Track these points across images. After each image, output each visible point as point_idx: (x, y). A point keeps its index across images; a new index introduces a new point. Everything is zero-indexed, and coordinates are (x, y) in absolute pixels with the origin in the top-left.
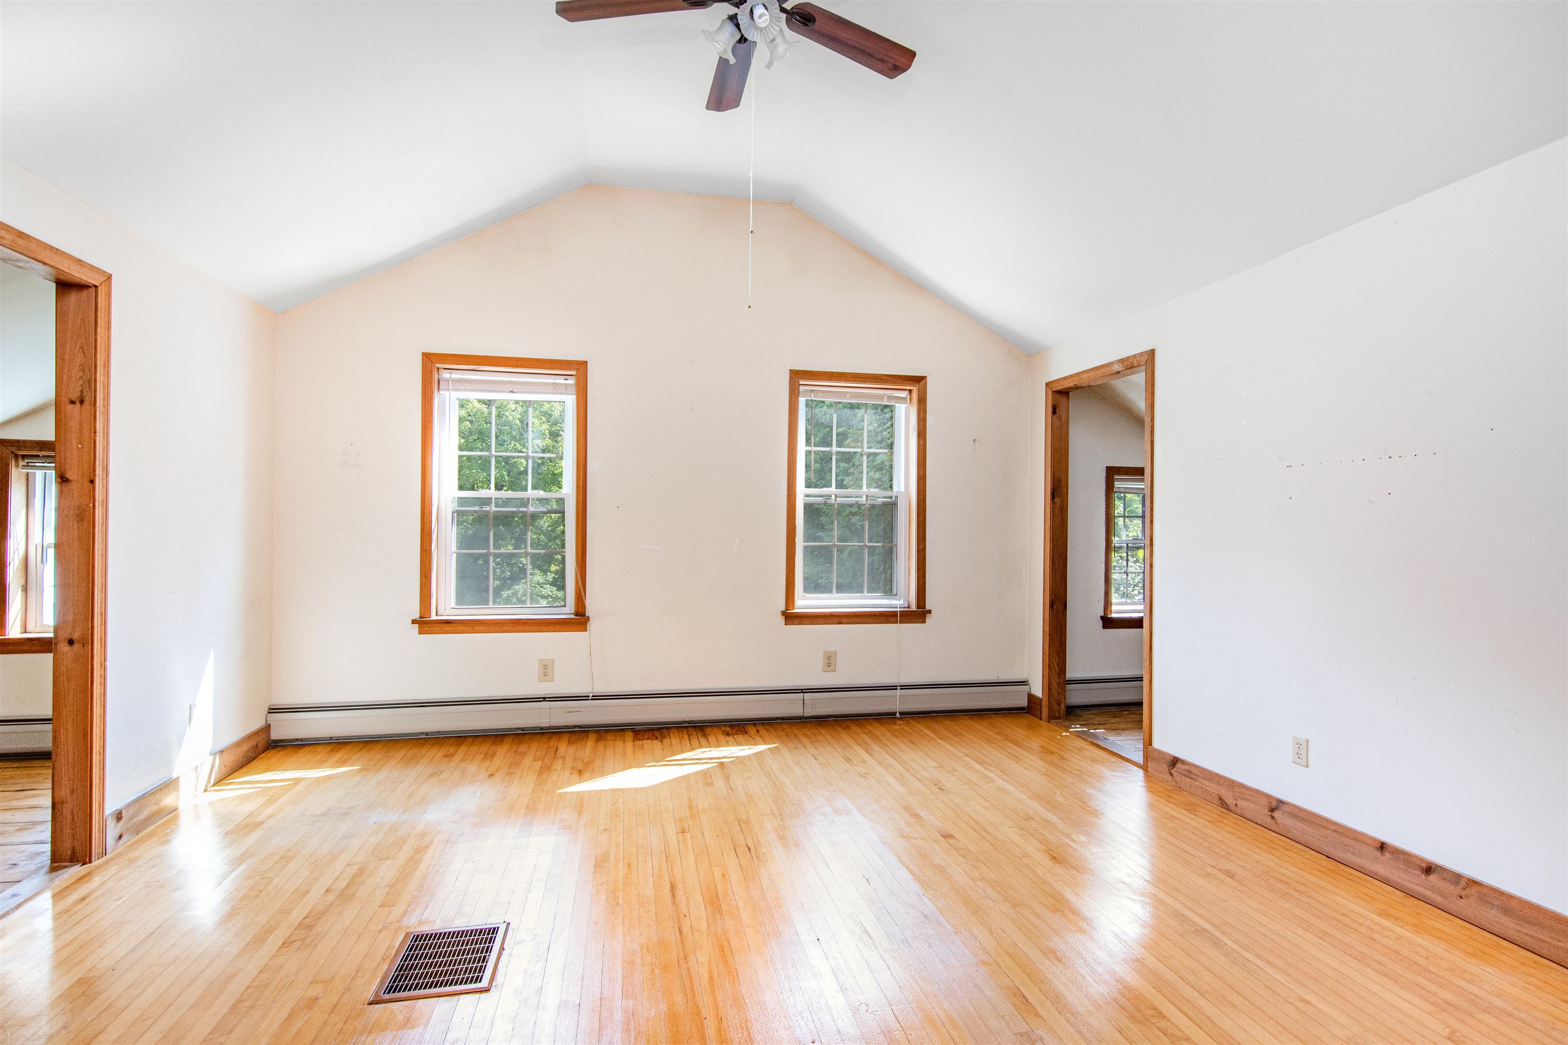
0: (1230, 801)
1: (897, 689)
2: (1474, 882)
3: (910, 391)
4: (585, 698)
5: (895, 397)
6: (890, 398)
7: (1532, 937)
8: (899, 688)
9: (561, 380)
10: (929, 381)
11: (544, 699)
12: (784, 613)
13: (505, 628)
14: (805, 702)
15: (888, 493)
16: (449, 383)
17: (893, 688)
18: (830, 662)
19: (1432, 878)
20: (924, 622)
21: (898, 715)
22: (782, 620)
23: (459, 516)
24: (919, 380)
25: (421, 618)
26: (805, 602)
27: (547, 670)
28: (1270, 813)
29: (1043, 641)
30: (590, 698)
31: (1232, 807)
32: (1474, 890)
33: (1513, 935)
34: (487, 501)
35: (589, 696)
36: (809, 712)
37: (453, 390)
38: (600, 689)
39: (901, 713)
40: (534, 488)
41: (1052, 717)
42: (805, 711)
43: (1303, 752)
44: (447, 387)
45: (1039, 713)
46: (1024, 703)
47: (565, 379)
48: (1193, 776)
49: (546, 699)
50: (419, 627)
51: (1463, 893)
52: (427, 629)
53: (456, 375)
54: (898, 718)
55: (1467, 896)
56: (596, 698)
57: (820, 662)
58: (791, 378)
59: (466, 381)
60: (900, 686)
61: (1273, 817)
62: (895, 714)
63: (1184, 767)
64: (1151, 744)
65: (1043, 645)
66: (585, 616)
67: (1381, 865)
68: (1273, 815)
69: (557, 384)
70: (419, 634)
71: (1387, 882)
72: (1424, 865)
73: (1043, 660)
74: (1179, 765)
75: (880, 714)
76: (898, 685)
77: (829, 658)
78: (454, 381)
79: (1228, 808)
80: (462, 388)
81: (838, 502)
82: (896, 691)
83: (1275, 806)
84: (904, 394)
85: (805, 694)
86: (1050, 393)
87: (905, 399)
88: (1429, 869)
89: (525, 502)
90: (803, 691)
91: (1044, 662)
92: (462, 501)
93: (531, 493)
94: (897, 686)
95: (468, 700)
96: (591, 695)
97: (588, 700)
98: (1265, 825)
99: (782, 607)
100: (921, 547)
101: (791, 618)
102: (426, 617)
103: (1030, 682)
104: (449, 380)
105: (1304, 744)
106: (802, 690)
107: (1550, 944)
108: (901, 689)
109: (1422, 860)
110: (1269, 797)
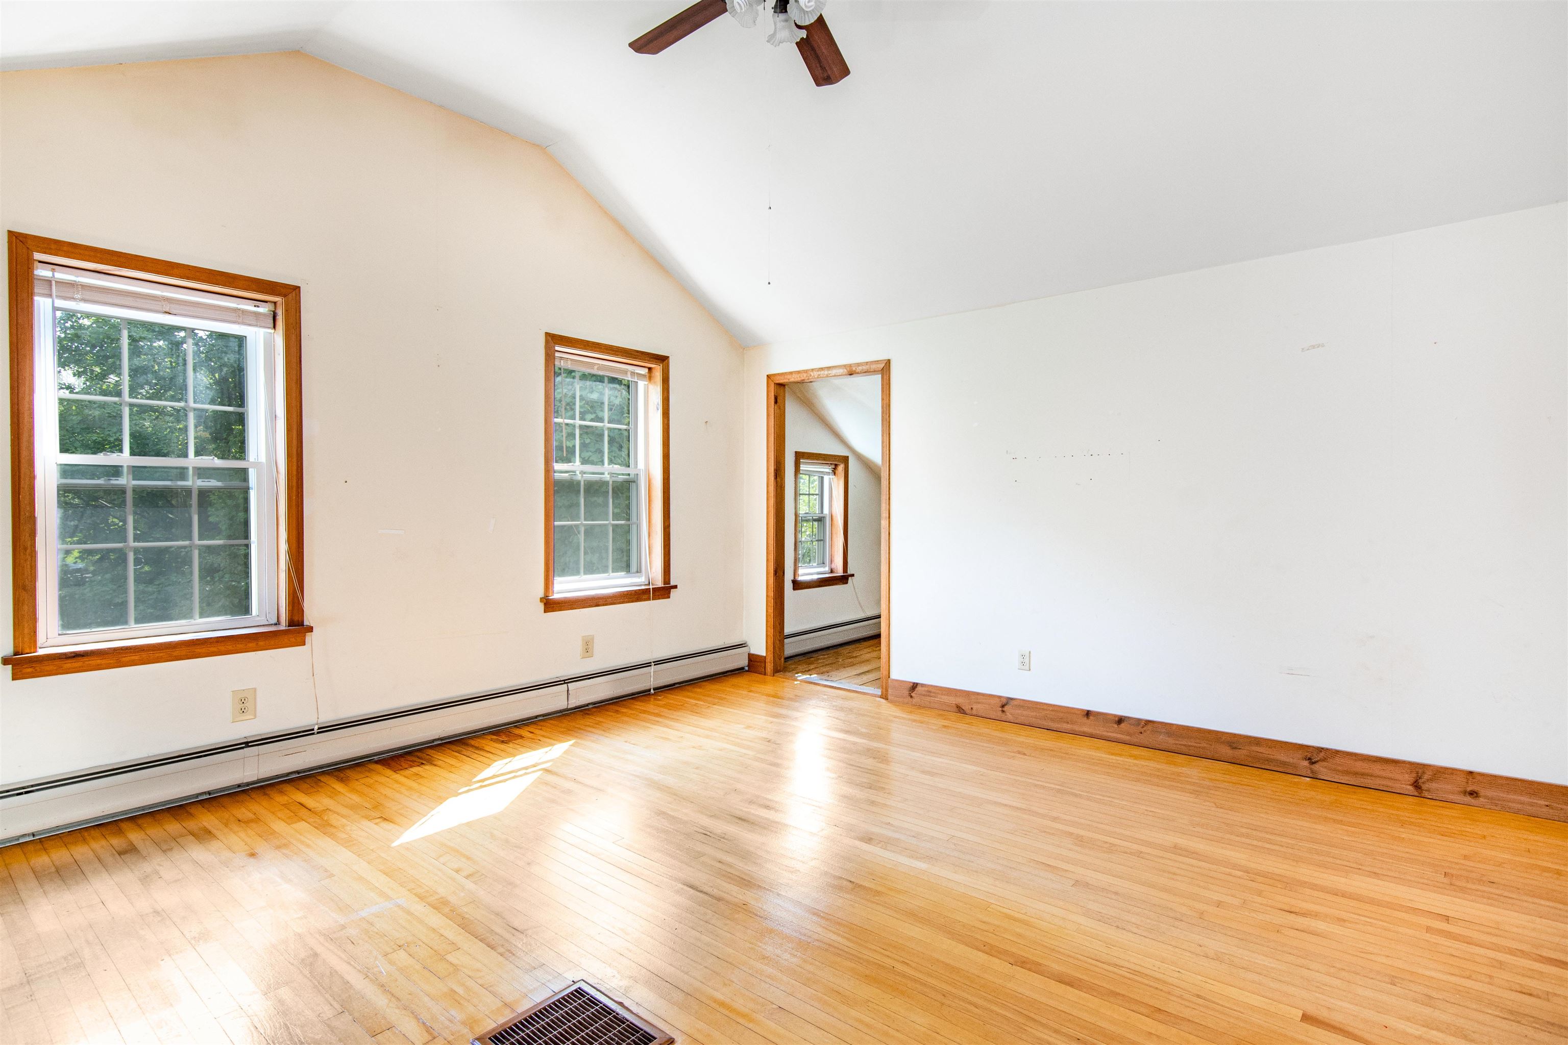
0: (966, 708)
1: (651, 666)
2: (1148, 722)
3: (650, 369)
4: (308, 732)
5: (637, 374)
6: (633, 373)
7: (1185, 745)
8: (653, 664)
9: (249, 307)
10: (671, 360)
11: (247, 744)
12: (541, 600)
13: (176, 653)
14: (570, 692)
15: (626, 471)
16: (51, 285)
17: (648, 665)
18: (588, 648)
19: (1123, 725)
20: (669, 597)
21: (652, 691)
22: (541, 606)
23: (64, 491)
24: (662, 359)
25: (15, 655)
26: (564, 587)
27: (246, 705)
28: (1001, 709)
29: (767, 605)
30: (316, 731)
31: (968, 711)
32: (1149, 727)
33: (1173, 748)
34: (116, 471)
35: (313, 730)
36: (574, 703)
37: (58, 297)
38: (328, 718)
39: (654, 689)
40: (198, 453)
41: (776, 671)
42: (569, 702)
43: (1027, 660)
44: (46, 292)
45: (763, 670)
46: (744, 662)
47: (255, 306)
48: (932, 694)
49: (250, 744)
50: (12, 669)
51: (1142, 730)
52: (30, 670)
53: (62, 275)
54: (652, 694)
55: (1145, 731)
56: (324, 729)
57: (579, 647)
58: (547, 342)
59: (84, 287)
60: (654, 662)
61: (1003, 711)
62: (650, 690)
63: (923, 689)
64: (889, 677)
65: (767, 609)
66: (303, 625)
67: (1087, 727)
68: (1004, 709)
69: (244, 312)
70: (13, 679)
71: (1092, 736)
72: (1117, 719)
73: (767, 621)
74: (919, 688)
75: (633, 694)
76: (652, 661)
77: (587, 643)
78: (60, 283)
79: (964, 713)
80: (76, 296)
81: (584, 478)
82: (649, 667)
83: (1005, 703)
84: (644, 371)
85: (569, 684)
86: (772, 386)
87: (644, 376)
88: (1120, 720)
89: (182, 473)
90: (565, 682)
91: (769, 623)
92: (67, 471)
93: (192, 461)
94: (651, 663)
95: (115, 767)
96: (316, 727)
97: (313, 734)
98: (997, 718)
99: (541, 594)
100: (666, 524)
101: (550, 605)
102: (26, 651)
103: (749, 643)
104: (50, 281)
105: (1027, 655)
106: (564, 680)
107: (1195, 747)
108: (655, 665)
109: (1115, 716)
110: (1000, 697)
